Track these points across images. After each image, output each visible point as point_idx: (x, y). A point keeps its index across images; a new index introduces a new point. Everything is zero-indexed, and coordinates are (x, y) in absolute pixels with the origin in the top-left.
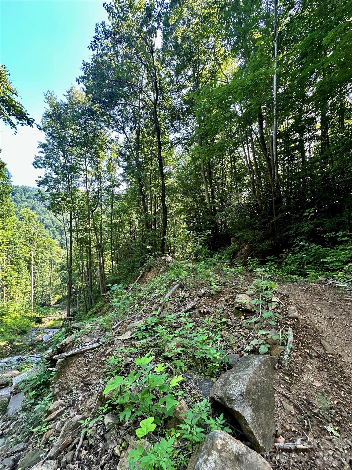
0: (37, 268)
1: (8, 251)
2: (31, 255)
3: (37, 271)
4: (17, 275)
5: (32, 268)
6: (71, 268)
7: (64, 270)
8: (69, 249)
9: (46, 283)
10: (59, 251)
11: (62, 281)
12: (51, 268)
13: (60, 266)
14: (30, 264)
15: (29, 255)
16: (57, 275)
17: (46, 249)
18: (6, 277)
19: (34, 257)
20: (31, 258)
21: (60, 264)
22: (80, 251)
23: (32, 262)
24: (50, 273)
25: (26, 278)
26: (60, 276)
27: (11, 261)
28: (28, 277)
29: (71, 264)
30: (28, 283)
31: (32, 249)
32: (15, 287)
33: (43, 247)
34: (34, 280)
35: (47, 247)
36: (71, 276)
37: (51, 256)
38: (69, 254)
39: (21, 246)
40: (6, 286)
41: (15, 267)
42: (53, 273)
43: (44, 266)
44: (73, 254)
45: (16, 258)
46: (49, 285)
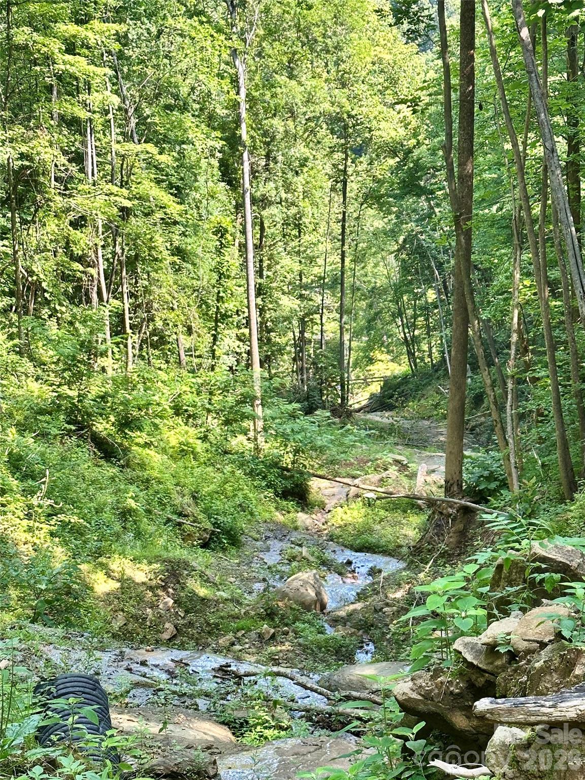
0: (267, 168)
1: (121, 55)
2: (235, 81)
3: (268, 189)
4: (174, 208)
5: (247, 168)
6: (466, 180)
7: (421, 192)
8: (455, 47)
9: (316, 270)
10: (387, 57)
11: (405, 269)
12: (341, 179)
13: (392, 162)
14: (233, 141)
15: (226, 84)
16: (379, 224)
17: (311, 43)
18: (125, 212)
19: (250, 99)
20: (236, 105)
21: (394, 153)
22: (530, 51)
23: (244, 132)
24: (337, 209)
25: (221, 232)
26: (392, 234)
27: (142, 120)
28: (226, 222)
29: (468, 151)
30: (232, 257)
31: (237, 44)
32: (167, 277)
33: (292, 34)
34: (258, 247)
35: (316, 32)
36: (468, 234)
37: (341, 95)
38: (455, 81)
39: (182, 23)
40: (131, 263)
41: (165, 159)
42: (351, 209)
43: (304, 162)
44: (485, 74)
45: (162, 101)
46: (332, 287)
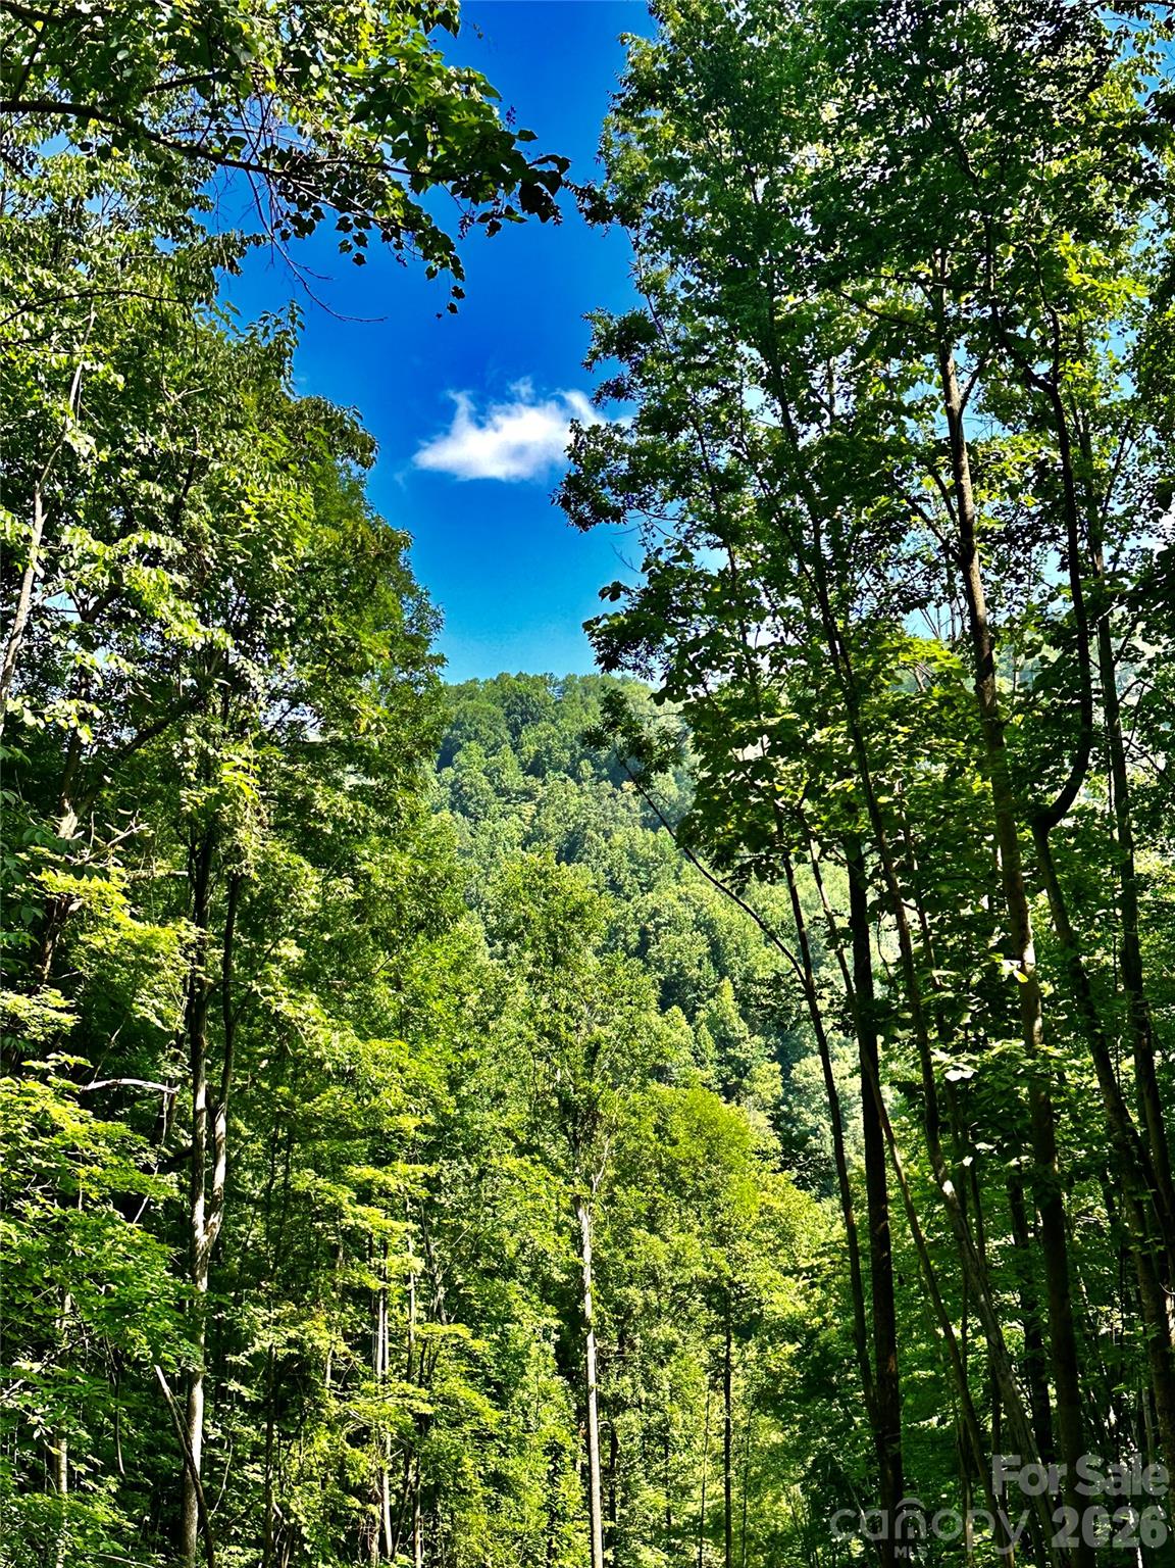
0: (620, 1357)
1: (430, 1204)
2: (577, 1240)
3: (623, 1385)
4: (491, 1417)
5: (591, 1356)
6: (888, 1380)
7: (831, 1392)
8: (862, 1193)
9: (692, 1508)
10: (779, 1206)
11: (817, 1506)
12: (721, 1370)
13: (790, 1349)
14: (574, 1320)
15: (565, 1241)
16: (776, 1437)
17: (678, 1187)
18: (424, 1422)
19: (597, 1262)
20: (577, 1270)
21: (792, 1337)
22: (957, 1209)
23: (588, 1307)
24: (717, 1415)
25: (554, 1450)
26: (796, 1452)
27: (453, 1289)
28: (563, 1437)
29: (887, 1345)
30: (570, 1489)
31: (579, 1188)
32: (479, 1518)
33: (654, 1175)
34: (608, 1472)
35: (684, 1173)
36: (896, 1461)
37: (718, 1255)
38: (864, 1243)
39: (512, 1163)
40: (428, 1498)
41: (479, 1345)
42: (739, 1414)
43: (670, 1347)
44: (903, 1241)
45: (482, 1264)
46: (714, 1534)
